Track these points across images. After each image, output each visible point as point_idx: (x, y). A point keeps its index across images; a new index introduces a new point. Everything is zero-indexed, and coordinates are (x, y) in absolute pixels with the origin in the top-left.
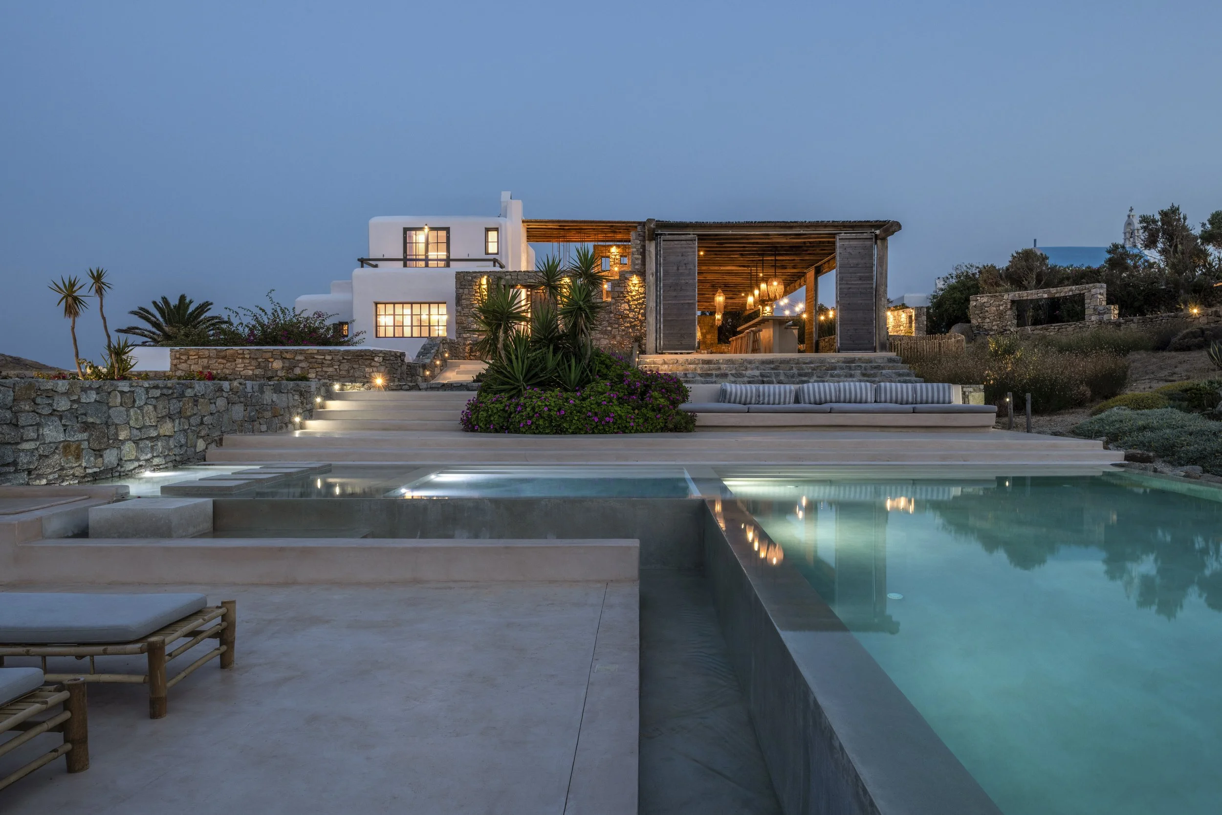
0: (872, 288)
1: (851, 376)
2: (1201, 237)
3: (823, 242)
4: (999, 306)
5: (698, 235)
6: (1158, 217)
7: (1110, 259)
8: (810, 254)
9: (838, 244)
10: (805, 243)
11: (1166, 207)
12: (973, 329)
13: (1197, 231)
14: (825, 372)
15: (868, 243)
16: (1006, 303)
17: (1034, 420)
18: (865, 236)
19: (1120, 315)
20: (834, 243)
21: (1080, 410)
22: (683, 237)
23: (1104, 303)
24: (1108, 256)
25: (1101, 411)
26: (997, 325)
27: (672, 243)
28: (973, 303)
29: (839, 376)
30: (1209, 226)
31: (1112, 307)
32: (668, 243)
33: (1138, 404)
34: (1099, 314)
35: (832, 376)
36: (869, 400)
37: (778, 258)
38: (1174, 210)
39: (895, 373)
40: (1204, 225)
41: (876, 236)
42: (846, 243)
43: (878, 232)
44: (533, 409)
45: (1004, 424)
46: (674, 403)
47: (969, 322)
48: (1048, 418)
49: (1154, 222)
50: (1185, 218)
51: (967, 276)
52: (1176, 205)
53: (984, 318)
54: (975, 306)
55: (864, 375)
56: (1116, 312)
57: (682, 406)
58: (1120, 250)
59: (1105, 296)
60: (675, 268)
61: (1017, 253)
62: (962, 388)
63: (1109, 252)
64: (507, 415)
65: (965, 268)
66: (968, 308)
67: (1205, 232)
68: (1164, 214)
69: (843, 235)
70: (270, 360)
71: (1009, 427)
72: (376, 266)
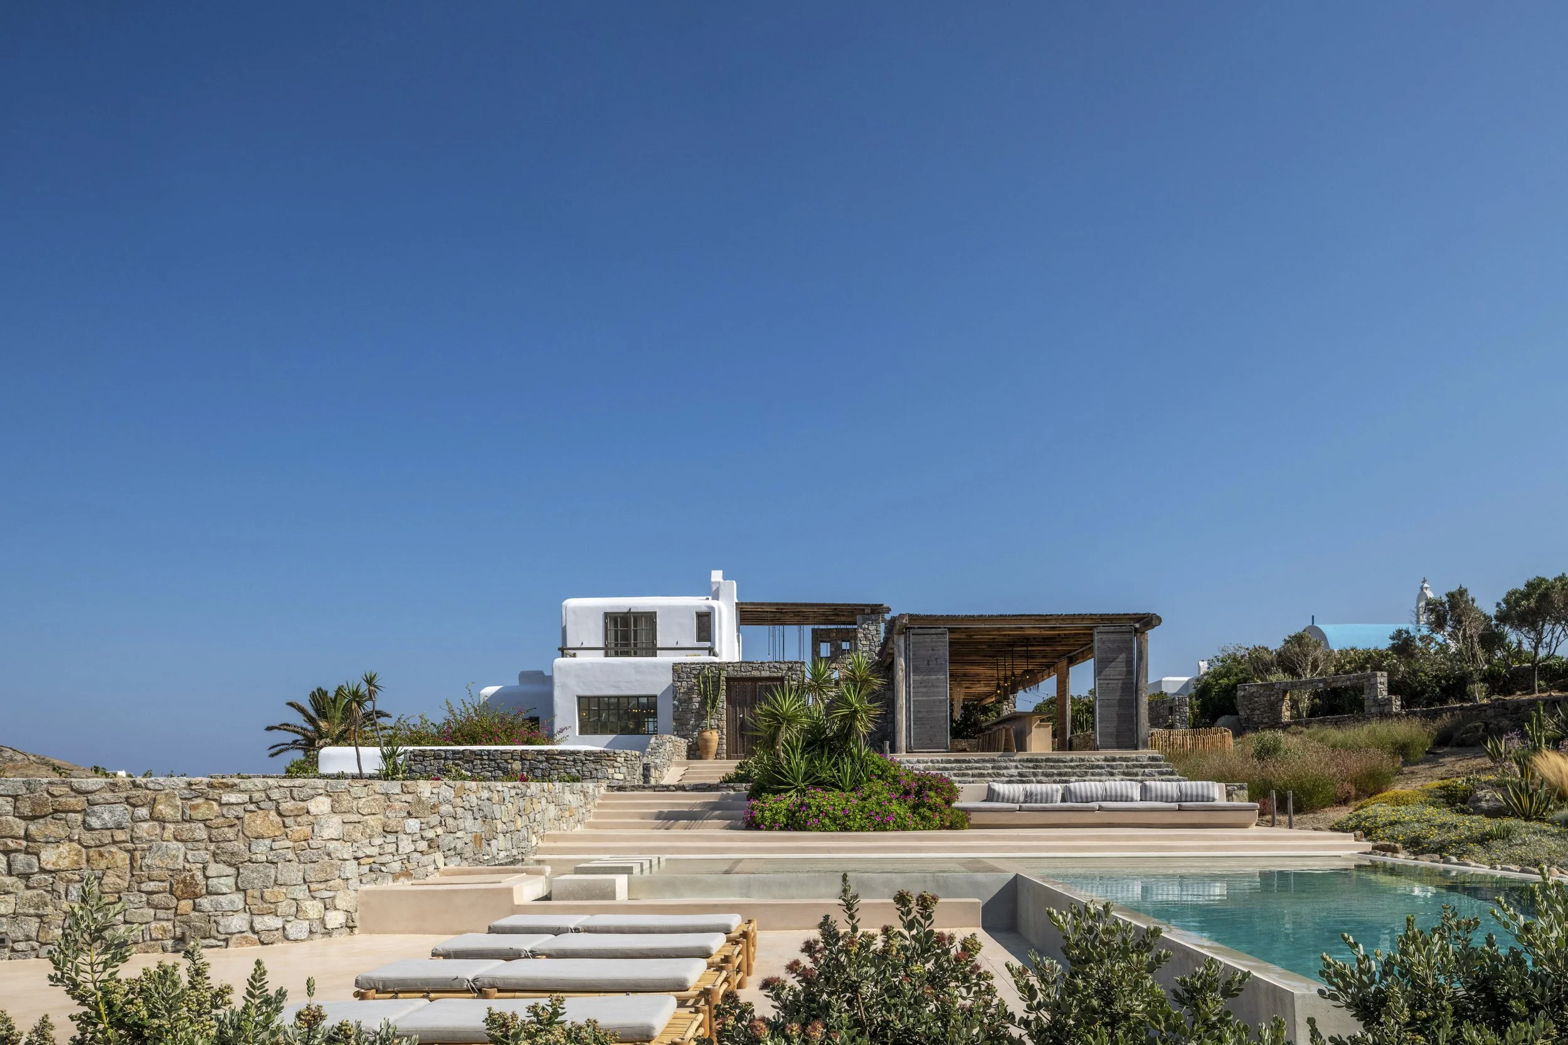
0: (1132, 683)
1: (1112, 774)
2: (1496, 617)
3: (1079, 634)
4: (1270, 696)
5: (949, 628)
6: (1445, 599)
7: (1393, 645)
8: (1062, 645)
9: (1096, 638)
10: (1059, 635)
11: (1454, 589)
12: (1242, 721)
13: (1492, 611)
14: (1088, 771)
15: (1127, 636)
16: (1278, 693)
17: (1295, 818)
18: (1124, 629)
19: (1402, 707)
20: (1092, 635)
21: (1344, 808)
22: (933, 631)
23: (1385, 693)
24: (1391, 642)
25: (1362, 807)
26: (1269, 717)
27: (922, 637)
28: (1240, 693)
29: (1101, 775)
30: (1504, 605)
31: (1394, 697)
32: (918, 637)
33: (1398, 801)
34: (1380, 705)
35: (1093, 774)
36: (1135, 797)
37: (1030, 649)
38: (1462, 592)
39: (1158, 772)
40: (1498, 605)
41: (1136, 629)
42: (1105, 637)
43: (1137, 625)
44: (818, 807)
45: (1268, 821)
46: (948, 803)
47: (1236, 713)
48: (1311, 816)
49: (1442, 604)
50: (1473, 600)
51: (1235, 659)
52: (1464, 587)
53: (1253, 710)
54: (1243, 696)
55: (1125, 774)
56: (1399, 703)
57: (955, 804)
58: (1405, 635)
59: (1386, 685)
60: (926, 663)
61: (1290, 637)
62: (1226, 786)
63: (1392, 638)
64: (791, 814)
65: (1233, 649)
66: (1236, 698)
67: (1501, 611)
68: (1451, 596)
69: (1101, 629)
70: (509, 761)
71: (1272, 823)
72: (574, 655)
